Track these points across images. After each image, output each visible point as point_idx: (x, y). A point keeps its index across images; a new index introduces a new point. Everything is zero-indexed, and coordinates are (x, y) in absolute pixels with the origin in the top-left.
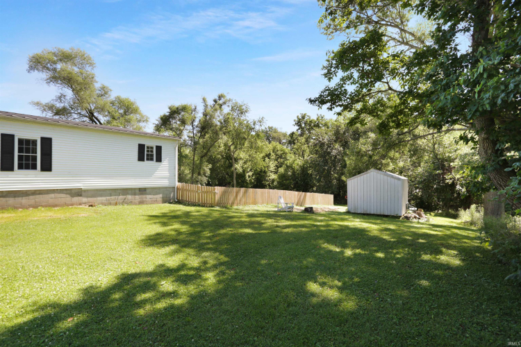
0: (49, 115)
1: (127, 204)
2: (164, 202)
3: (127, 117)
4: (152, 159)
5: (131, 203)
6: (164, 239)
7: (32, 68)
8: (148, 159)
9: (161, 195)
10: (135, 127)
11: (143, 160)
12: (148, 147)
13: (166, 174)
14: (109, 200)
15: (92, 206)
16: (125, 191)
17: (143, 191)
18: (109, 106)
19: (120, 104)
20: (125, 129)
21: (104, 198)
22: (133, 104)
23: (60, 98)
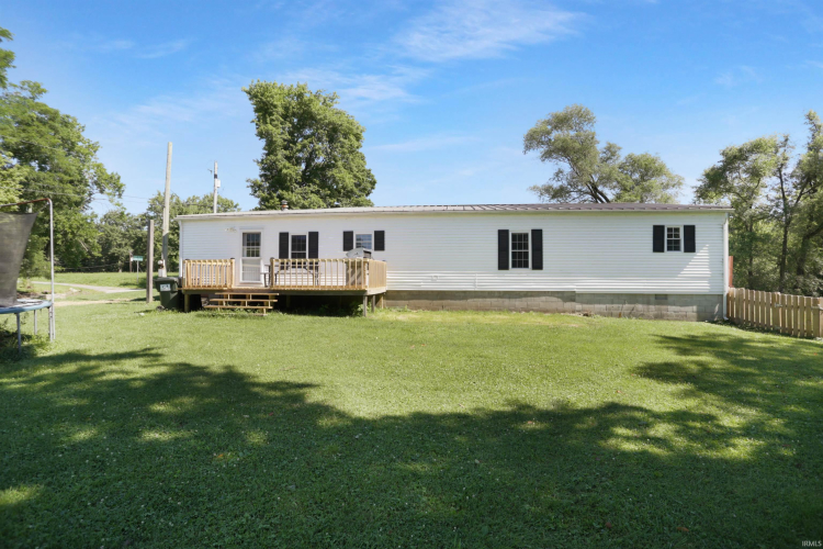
0: (546, 199)
1: (637, 317)
2: (701, 319)
3: (646, 184)
4: (677, 249)
5: (641, 316)
6: (673, 373)
7: (528, 148)
8: (669, 249)
9: (695, 308)
10: (659, 197)
11: (662, 251)
12: (670, 230)
13: (706, 271)
14: (610, 309)
15: (587, 315)
16: (633, 298)
17: (661, 299)
18: (617, 175)
19: (633, 165)
20: (642, 205)
21: (603, 306)
22: (654, 161)
23: (557, 175)
